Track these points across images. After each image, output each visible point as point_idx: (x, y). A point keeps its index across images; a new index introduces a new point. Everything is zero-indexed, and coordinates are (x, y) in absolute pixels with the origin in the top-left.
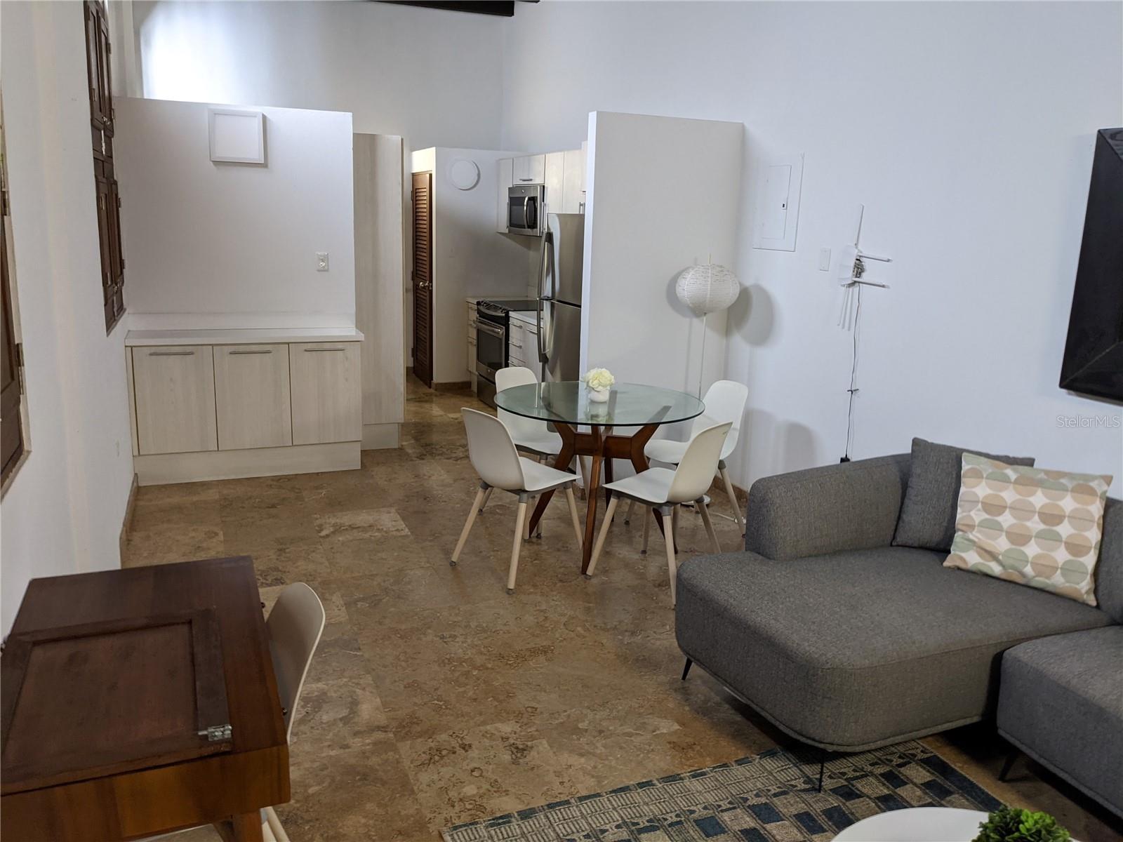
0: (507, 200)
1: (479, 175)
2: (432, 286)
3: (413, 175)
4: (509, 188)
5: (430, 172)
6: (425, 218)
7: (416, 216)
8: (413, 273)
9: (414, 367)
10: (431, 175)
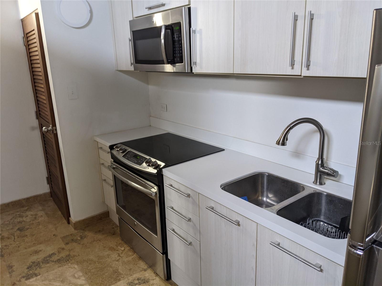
0: (128, 35)
1: (91, 12)
2: (56, 130)
3: (22, 21)
4: (130, 21)
5: (36, 12)
6: (38, 61)
7: (31, 60)
8: (36, 112)
9: (51, 192)
10: (37, 15)
